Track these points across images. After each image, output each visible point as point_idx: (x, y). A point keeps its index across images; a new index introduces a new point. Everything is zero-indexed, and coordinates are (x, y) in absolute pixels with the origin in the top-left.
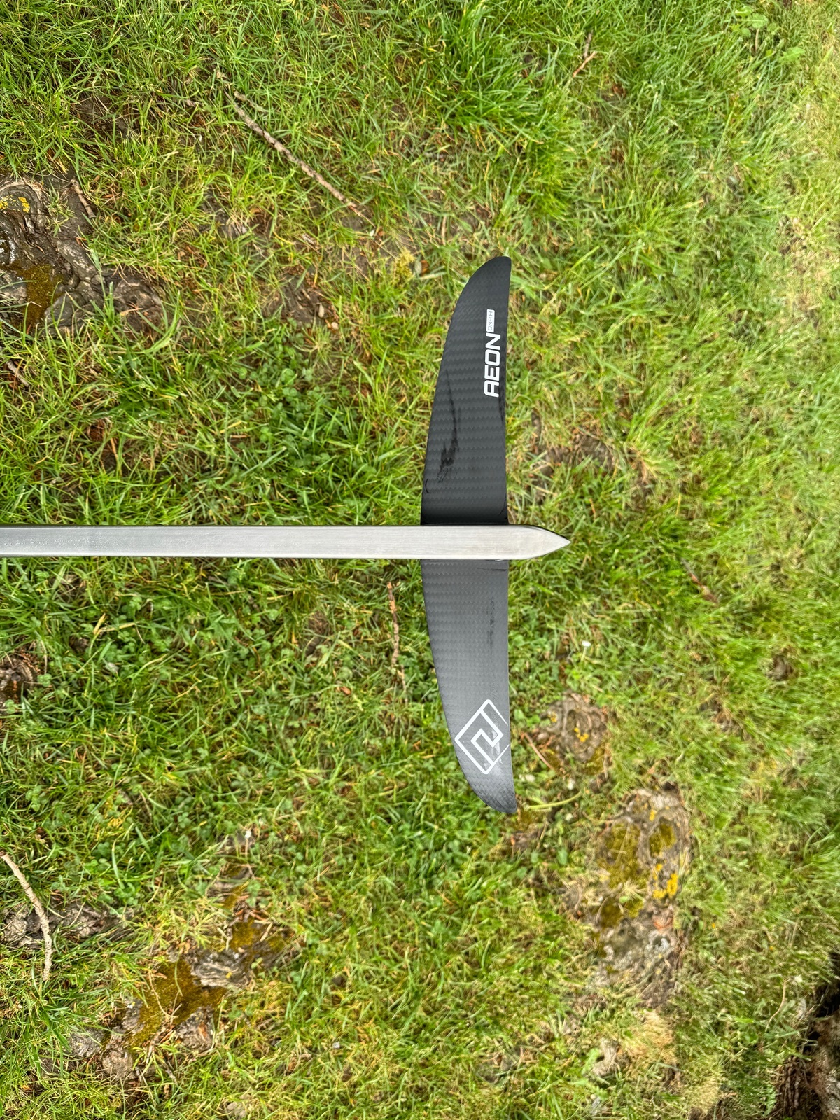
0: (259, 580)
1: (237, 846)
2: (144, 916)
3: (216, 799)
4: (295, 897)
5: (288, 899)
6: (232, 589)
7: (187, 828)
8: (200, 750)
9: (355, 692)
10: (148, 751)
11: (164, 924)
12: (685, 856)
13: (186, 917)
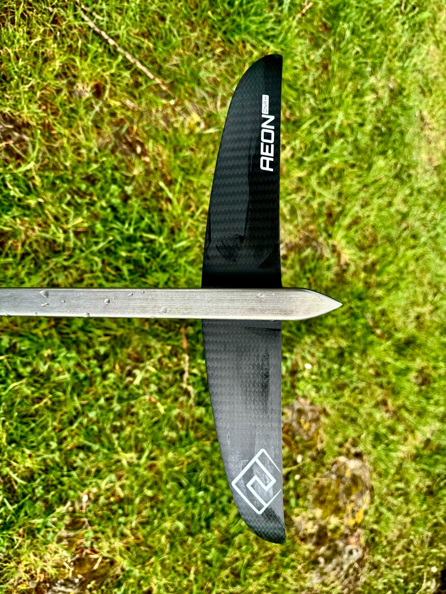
0: (93, 326)
1: (77, 507)
2: (10, 558)
3: (63, 476)
4: (117, 539)
5: (112, 540)
6: (74, 333)
7: (42, 496)
8: (51, 443)
9: (159, 401)
10: (13, 445)
11: (25, 563)
12: (367, 497)
13: (41, 558)
